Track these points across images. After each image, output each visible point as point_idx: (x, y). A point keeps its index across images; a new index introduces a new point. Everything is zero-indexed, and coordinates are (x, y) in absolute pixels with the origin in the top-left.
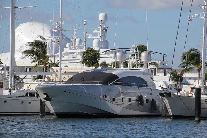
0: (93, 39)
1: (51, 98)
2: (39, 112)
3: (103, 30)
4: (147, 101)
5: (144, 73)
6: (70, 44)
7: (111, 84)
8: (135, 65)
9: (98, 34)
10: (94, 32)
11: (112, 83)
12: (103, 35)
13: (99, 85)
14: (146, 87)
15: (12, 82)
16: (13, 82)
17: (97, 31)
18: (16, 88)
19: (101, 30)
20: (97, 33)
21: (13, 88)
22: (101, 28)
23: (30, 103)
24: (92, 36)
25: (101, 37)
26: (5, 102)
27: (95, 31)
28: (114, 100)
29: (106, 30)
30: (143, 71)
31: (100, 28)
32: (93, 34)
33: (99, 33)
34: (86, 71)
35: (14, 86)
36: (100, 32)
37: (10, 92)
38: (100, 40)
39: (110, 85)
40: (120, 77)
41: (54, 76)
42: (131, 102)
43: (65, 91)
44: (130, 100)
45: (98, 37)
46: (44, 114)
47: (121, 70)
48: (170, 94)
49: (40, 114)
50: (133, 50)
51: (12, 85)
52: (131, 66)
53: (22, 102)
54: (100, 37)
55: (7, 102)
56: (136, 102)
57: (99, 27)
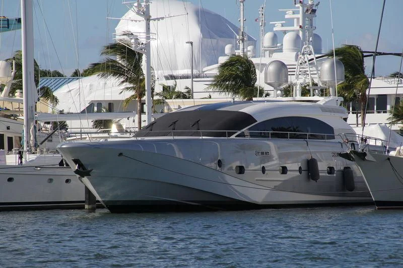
0: (285, 32)
1: (91, 171)
2: (84, 200)
3: (307, 10)
4: (331, 170)
5: (324, 109)
6: (233, 47)
7: (236, 136)
8: (309, 91)
9: (295, 20)
10: (286, 16)
11: (239, 132)
12: (307, 22)
13: (203, 137)
14: (326, 140)
15: (30, 137)
16: (32, 138)
17: (294, 13)
18: (38, 150)
19: (301, 12)
20: (293, 19)
21: (33, 149)
22: (301, 8)
23: (67, 181)
24: (282, 26)
25: (301, 27)
26: (10, 180)
27: (289, 15)
28: (241, 170)
29: (314, 11)
30: (324, 104)
31: (299, 8)
32: (284, 22)
33: (298, 19)
34: (186, 108)
35: (36, 146)
36: (300, 16)
37: (21, 158)
38: (301, 34)
39: (233, 137)
40: (259, 120)
41: (134, 121)
42: (286, 173)
43: (121, 154)
44: (284, 170)
45: (296, 27)
46: (95, 206)
47: (266, 103)
48: (365, 154)
49: (86, 207)
50: (303, 58)
51: (31, 142)
52: (299, 93)
53: (51, 180)
54: (298, 28)
55: (15, 180)
56: (300, 173)
57: (297, 6)
